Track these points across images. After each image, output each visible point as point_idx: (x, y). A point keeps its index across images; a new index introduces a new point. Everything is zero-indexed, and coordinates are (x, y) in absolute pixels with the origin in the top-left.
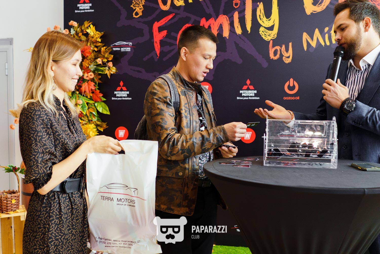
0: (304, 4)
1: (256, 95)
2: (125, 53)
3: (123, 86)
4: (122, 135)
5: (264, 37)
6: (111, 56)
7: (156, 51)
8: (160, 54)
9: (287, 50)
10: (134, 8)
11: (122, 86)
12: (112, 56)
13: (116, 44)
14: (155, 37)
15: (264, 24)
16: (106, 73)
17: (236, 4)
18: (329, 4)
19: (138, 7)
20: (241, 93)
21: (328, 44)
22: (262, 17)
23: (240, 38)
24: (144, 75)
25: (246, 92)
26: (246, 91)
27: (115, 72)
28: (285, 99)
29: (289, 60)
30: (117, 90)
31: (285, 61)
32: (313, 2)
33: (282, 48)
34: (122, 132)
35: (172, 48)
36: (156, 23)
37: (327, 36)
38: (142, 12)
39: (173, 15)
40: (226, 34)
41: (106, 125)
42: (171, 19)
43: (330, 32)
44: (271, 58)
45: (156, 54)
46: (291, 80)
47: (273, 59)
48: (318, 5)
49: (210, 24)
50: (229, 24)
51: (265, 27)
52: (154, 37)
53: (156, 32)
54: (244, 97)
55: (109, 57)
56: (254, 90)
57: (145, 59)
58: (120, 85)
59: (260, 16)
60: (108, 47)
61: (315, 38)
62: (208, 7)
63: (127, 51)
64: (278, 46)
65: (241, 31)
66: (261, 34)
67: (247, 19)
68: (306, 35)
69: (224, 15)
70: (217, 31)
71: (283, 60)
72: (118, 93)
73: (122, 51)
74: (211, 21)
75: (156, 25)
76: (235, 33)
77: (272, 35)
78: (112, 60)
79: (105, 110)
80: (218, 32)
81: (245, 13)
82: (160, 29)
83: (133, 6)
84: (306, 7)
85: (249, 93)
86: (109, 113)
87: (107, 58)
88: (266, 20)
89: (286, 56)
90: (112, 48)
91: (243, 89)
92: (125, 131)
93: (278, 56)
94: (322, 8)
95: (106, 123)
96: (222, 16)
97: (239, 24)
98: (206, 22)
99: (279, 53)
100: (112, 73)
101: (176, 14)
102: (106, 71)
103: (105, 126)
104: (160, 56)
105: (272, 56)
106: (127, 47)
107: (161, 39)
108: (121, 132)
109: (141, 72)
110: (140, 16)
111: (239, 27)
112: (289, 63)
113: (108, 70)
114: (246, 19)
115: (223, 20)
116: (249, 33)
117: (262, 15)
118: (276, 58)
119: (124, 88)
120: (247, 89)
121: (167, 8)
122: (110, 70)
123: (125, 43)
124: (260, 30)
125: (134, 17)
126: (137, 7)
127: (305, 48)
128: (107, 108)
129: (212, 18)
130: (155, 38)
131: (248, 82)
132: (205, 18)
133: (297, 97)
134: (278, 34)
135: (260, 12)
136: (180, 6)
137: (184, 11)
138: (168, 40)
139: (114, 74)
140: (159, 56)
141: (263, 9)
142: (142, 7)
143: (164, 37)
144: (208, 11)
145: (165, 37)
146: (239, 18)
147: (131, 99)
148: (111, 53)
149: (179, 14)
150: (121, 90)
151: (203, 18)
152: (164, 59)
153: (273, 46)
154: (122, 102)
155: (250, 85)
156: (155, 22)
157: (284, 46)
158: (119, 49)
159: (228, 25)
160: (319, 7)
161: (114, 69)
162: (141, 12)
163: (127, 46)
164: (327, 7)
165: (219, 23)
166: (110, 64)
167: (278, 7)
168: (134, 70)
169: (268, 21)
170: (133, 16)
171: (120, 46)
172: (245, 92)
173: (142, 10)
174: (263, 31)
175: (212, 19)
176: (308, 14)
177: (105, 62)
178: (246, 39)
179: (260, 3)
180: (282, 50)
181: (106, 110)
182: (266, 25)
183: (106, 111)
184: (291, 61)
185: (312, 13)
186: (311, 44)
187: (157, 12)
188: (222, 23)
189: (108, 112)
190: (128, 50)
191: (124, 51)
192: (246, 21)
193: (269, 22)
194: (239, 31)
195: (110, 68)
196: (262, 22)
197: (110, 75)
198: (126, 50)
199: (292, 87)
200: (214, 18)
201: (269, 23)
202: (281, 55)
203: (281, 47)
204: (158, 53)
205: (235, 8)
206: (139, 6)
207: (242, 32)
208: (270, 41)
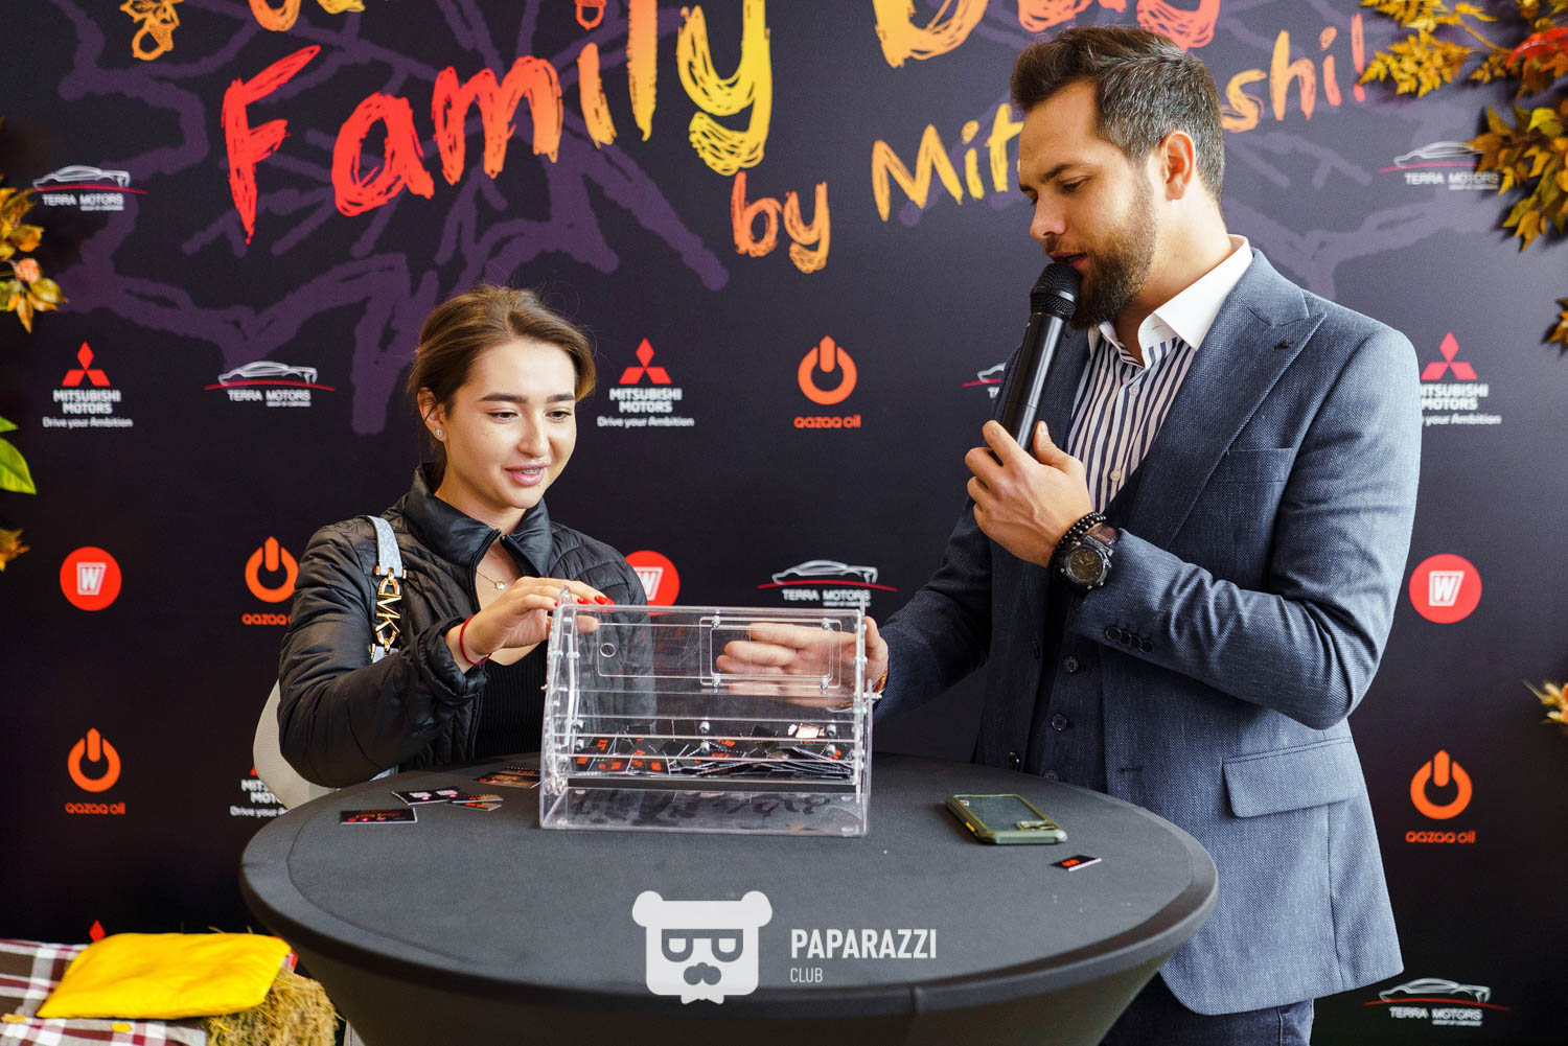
0: (873, 20)
1: (679, 409)
2: (101, 218)
3: (93, 366)
4: (92, 586)
5: (709, 160)
6: (29, 232)
7: (241, 211)
8: (256, 224)
9: (808, 217)
10: (137, 17)
11: (85, 365)
12: (38, 232)
13: (59, 176)
14: (235, 147)
15: (710, 100)
16: (10, 308)
17: (590, 13)
18: (978, 25)
19: (155, 12)
20: (617, 401)
21: (977, 191)
22: (699, 71)
23: (608, 159)
24: (187, 319)
25: (637, 397)
26: (635, 391)
27: (55, 304)
28: (801, 426)
29: (816, 261)
30: (66, 382)
31: (798, 264)
32: (913, 11)
33: (787, 208)
34: (91, 571)
35: (308, 199)
36: (236, 85)
37: (971, 158)
38: (175, 34)
39: (312, 52)
40: (547, 140)
41: (19, 542)
42: (304, 68)
43: (986, 141)
44: (742, 249)
45: (241, 225)
46: (827, 344)
47: (747, 254)
48: (937, 25)
49: (477, 97)
50: (558, 98)
51: (712, 116)
52: (230, 148)
53: (237, 125)
54: (627, 415)
55: (20, 235)
56: (672, 386)
57: (190, 247)
58: (79, 363)
59: (691, 65)
60: (20, 189)
61: (923, 167)
62: (465, 21)
63: (108, 208)
64: (768, 196)
65: (612, 130)
66: (696, 145)
67: (638, 80)
68: (887, 154)
69: (538, 57)
70: (506, 127)
71: (789, 258)
72: (71, 398)
73: (84, 208)
74: (483, 82)
75: (238, 97)
76: (588, 139)
77: (744, 150)
78: (37, 248)
79: (13, 476)
80: (515, 133)
81: (625, 54)
82: (257, 115)
83: (132, 7)
84: (888, 34)
85: (648, 400)
86: (29, 488)
87: (9, 241)
88: (719, 86)
89: (805, 243)
90: (36, 197)
91: (623, 380)
92: (103, 566)
93: (769, 240)
94: (952, 37)
95: (18, 533)
96: (529, 61)
97: (605, 101)
98: (460, 87)
99: (773, 227)
100: (41, 307)
101: (327, 49)
102: (9, 298)
103: (13, 546)
104: (255, 233)
105: (743, 240)
106: (108, 192)
107: (260, 159)
108: (87, 572)
109: (171, 304)
110: (165, 54)
111: (604, 111)
112: (815, 272)
113: (20, 293)
114: (634, 78)
115: (535, 78)
116: (646, 136)
117: (698, 63)
118: (761, 249)
119: (98, 376)
120: (640, 381)
121: (287, 22)
122: (29, 296)
123: (98, 173)
124: (692, 128)
125: (139, 60)
126: (147, 11)
127: (884, 209)
128: (23, 466)
129: (484, 71)
130: (235, 152)
131: (645, 352)
132: (454, 71)
133: (848, 419)
134: (770, 145)
135: (690, 48)
136: (345, 14)
137: (360, 36)
138: (292, 164)
139: (49, 312)
140: (251, 231)
141: (705, 37)
142: (171, 12)
143: (276, 147)
144: (464, 38)
145: (279, 150)
146: (602, 73)
147: (128, 423)
148: (29, 219)
149: (341, 49)
150: (86, 385)
151: (444, 68)
152: (278, 249)
153: (751, 199)
154: (92, 438)
155: (654, 363)
156: (234, 83)
157: (793, 200)
158: (69, 200)
159: (554, 101)
160: (937, 36)
161: (47, 289)
162: (169, 35)
163: (108, 186)
164: (973, 34)
165: (513, 96)
166: (26, 272)
167: (768, 31)
168: (141, 296)
169: (727, 90)
170: (132, 51)
171: (77, 189)
172: (632, 395)
173: (170, 27)
174: (704, 134)
175: (487, 74)
176: (894, 65)
177: (5, 259)
178: (632, 167)
179: (691, 11)
180: (787, 215)
181: (19, 475)
182: (719, 106)
183: (19, 481)
184: (824, 263)
185: (911, 58)
186: (907, 191)
187: (239, 40)
188: (528, 95)
189: (26, 482)
190: (113, 204)
191: (94, 212)
192: (635, 89)
193: (729, 95)
194: (601, 129)
195: (31, 286)
196: (701, 93)
197: (31, 314)
198: (101, 204)
199: (831, 373)
200: (495, 72)
201: (729, 98)
202: (784, 239)
203: (783, 201)
204: (248, 219)
205: (583, 28)
206: (158, 8)
207: (615, 134)
208: (733, 177)
